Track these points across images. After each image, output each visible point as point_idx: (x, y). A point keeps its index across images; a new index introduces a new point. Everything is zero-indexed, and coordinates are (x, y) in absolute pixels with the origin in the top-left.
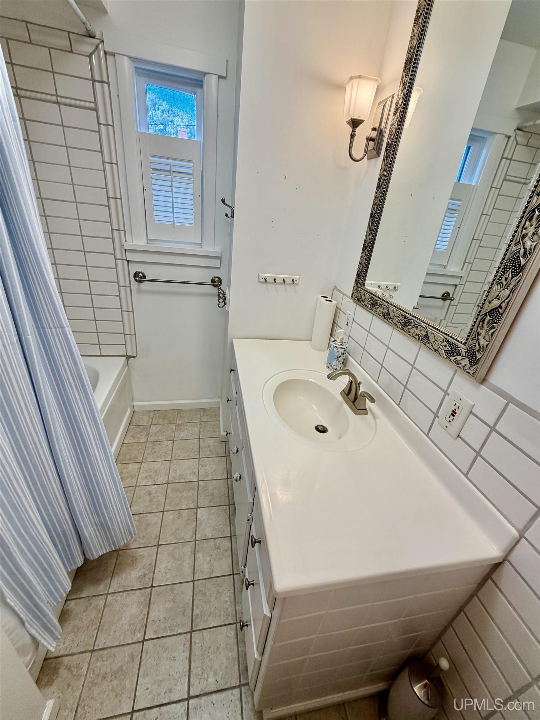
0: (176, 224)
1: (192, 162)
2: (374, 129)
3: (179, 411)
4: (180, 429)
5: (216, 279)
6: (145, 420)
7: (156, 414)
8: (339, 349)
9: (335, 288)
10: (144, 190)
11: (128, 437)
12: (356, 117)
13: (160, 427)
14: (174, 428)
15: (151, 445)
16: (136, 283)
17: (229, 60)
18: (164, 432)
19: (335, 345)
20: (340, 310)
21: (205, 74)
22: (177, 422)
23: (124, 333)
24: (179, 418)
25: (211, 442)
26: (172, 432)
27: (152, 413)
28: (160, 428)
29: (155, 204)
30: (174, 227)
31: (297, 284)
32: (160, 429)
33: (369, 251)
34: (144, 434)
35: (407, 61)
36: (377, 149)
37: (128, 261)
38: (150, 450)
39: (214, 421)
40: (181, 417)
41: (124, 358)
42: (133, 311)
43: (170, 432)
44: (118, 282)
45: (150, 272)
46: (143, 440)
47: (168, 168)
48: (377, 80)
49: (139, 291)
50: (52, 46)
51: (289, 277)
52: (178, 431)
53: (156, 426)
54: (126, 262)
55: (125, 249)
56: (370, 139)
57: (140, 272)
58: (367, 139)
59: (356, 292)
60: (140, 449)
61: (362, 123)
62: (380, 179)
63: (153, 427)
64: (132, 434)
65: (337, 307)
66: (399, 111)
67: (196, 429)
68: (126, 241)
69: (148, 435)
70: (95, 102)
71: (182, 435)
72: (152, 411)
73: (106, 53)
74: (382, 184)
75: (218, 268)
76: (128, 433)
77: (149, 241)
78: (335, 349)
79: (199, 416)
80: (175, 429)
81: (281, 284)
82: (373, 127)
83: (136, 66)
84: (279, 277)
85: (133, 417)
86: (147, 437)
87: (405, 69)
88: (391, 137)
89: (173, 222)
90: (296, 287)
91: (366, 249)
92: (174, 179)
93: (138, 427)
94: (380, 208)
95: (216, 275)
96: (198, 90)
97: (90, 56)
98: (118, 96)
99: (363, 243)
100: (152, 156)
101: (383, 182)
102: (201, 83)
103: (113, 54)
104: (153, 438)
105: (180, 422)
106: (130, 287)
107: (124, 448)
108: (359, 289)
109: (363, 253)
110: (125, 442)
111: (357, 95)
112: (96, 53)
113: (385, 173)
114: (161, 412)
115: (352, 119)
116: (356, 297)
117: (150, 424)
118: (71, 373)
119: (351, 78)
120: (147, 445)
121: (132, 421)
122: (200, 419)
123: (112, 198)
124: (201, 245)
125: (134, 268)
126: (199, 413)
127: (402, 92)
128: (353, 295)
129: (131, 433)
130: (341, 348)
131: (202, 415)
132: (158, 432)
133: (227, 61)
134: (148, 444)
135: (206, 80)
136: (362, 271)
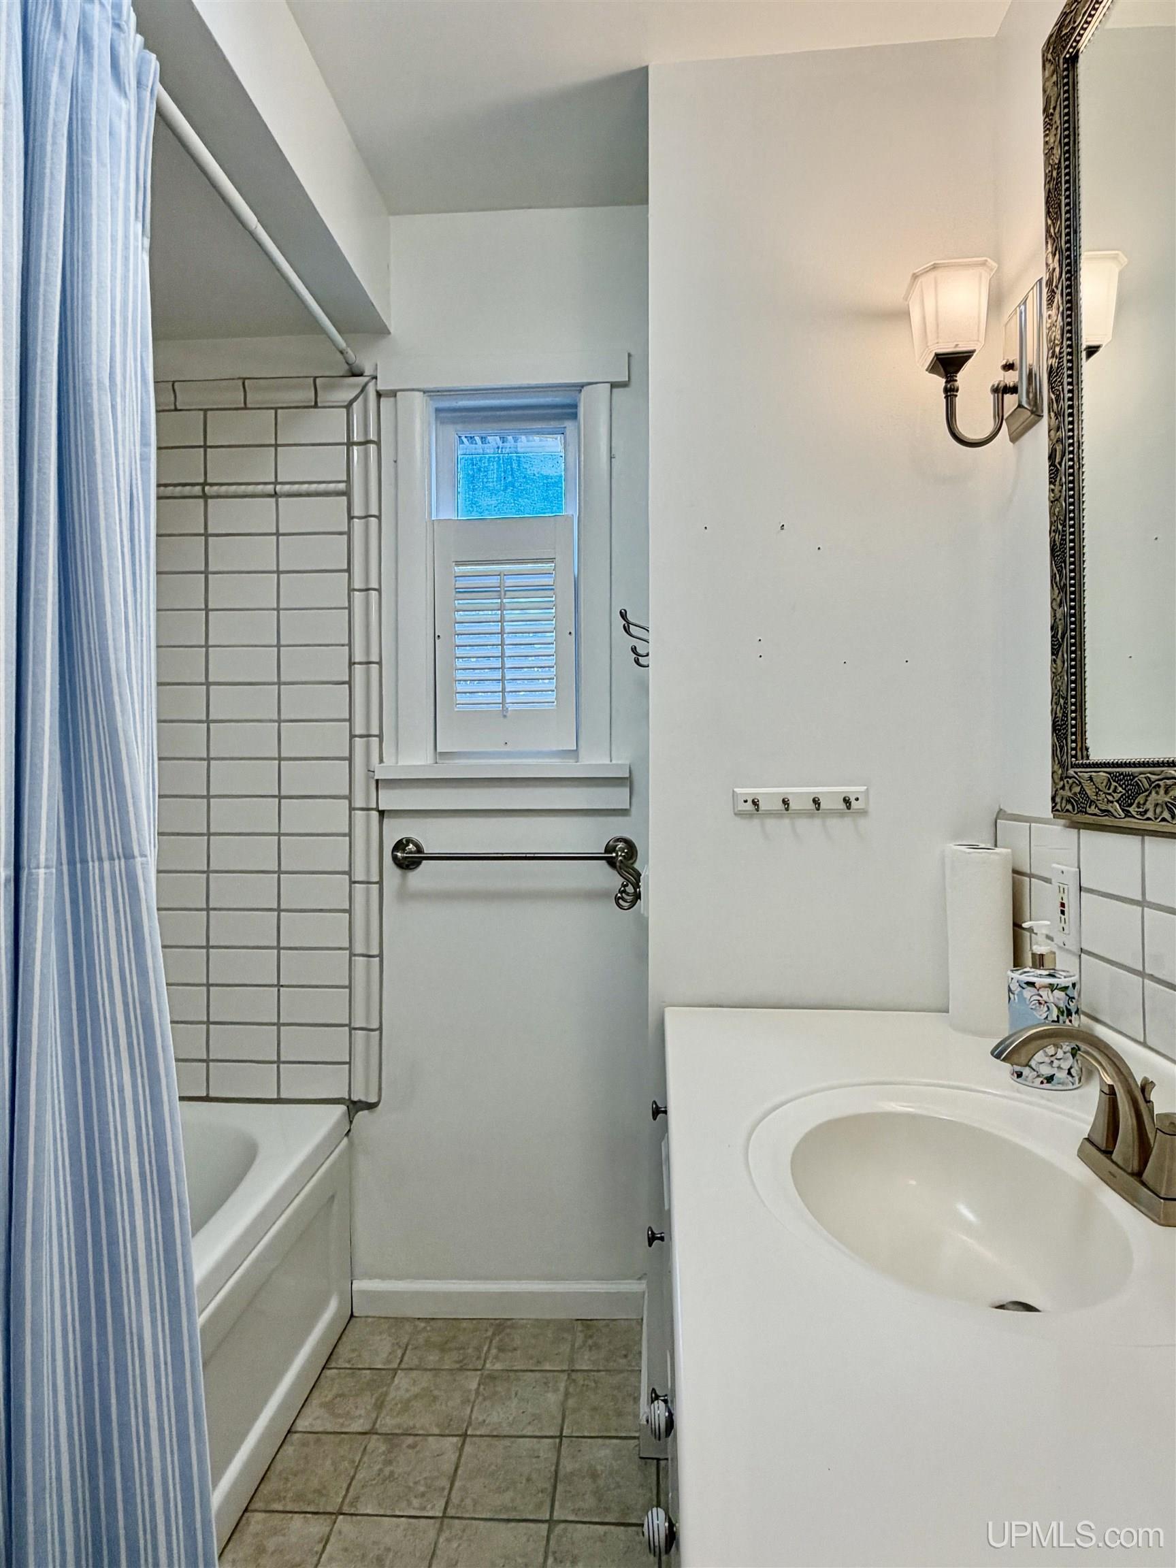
0: (511, 708)
1: (552, 560)
2: (1009, 367)
3: (501, 1326)
4: (495, 1393)
5: (621, 845)
6: (380, 1350)
7: (419, 1332)
8: (1044, 993)
9: (1000, 814)
10: (436, 637)
11: (314, 1409)
12: (947, 347)
13: (425, 1380)
14: (474, 1386)
15: (383, 1448)
16: (398, 871)
17: (632, 353)
18: (435, 1398)
19: (1025, 978)
20: (1031, 876)
21: (580, 387)
22: (488, 1366)
23: (349, 1025)
24: (494, 1351)
25: (602, 1454)
26: (466, 1401)
27: (408, 1327)
28: (424, 1385)
29: (459, 667)
30: (505, 716)
31: (863, 813)
32: (423, 1389)
33: (1072, 645)
34: (368, 1400)
35: (1048, 197)
36: (1029, 403)
37: (382, 813)
38: (377, 1467)
39: (621, 1372)
40: (501, 1349)
41: (342, 1109)
42: (381, 956)
43: (459, 1401)
44: (349, 873)
45: (431, 837)
46: (356, 1426)
47: (494, 581)
48: (984, 264)
49: (404, 895)
50: (280, 405)
51: (830, 792)
52: (485, 1399)
53: (414, 1374)
54: (375, 814)
55: (377, 781)
56: (1002, 391)
57: (409, 841)
58: (995, 390)
59: (1063, 788)
60: (343, 1458)
61: (969, 357)
62: (1051, 457)
63: (401, 1380)
64: (330, 1396)
65: (1015, 872)
66: (1059, 292)
67: (553, 1399)
68: (381, 761)
69: (379, 1406)
70: (348, 481)
71: (498, 1416)
72: (407, 1319)
73: (379, 395)
74: (1060, 464)
75: (624, 812)
76: (316, 1393)
77: (440, 756)
78: (1028, 993)
79: (565, 1348)
80: (477, 1391)
81: (810, 815)
82: (1004, 362)
83: (437, 406)
84: (800, 793)
85: (344, 1339)
86: (374, 1415)
87: (1048, 213)
88: (1054, 352)
89: (503, 703)
90: (862, 822)
91: (1060, 645)
92: (507, 604)
93: (353, 1375)
94: (1071, 519)
95: (618, 835)
96: (569, 425)
97: (349, 406)
98: (395, 462)
99: (1049, 634)
100: (458, 563)
101: (1063, 455)
102: (573, 411)
103: (393, 394)
104: (398, 1420)
105: (498, 1366)
106: (380, 883)
107: (289, 1450)
108: (1071, 772)
109: (1054, 661)
110: (302, 1425)
111: (937, 302)
112: (360, 399)
113: (1062, 434)
114: (440, 1323)
115: (937, 355)
116: (1068, 801)
117: (395, 1365)
118: (126, 1004)
119: (915, 277)
120: (370, 1447)
121: (340, 1349)
122: (572, 1361)
123: (360, 663)
124: (574, 754)
125: (396, 831)
126: (569, 1337)
127: (1054, 255)
128: (1058, 800)
129: (326, 1393)
130: (1052, 987)
131: (577, 1345)
132: (416, 1396)
133: (629, 355)
134: (374, 1442)
135: (584, 398)
136: (1065, 715)
